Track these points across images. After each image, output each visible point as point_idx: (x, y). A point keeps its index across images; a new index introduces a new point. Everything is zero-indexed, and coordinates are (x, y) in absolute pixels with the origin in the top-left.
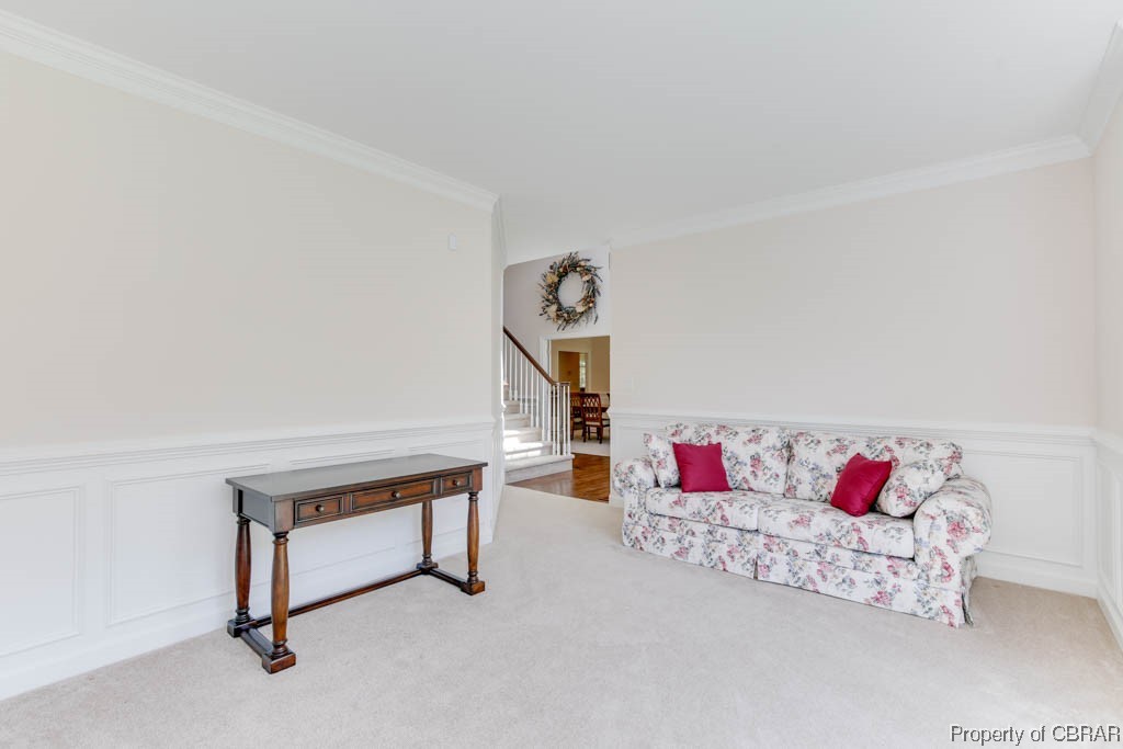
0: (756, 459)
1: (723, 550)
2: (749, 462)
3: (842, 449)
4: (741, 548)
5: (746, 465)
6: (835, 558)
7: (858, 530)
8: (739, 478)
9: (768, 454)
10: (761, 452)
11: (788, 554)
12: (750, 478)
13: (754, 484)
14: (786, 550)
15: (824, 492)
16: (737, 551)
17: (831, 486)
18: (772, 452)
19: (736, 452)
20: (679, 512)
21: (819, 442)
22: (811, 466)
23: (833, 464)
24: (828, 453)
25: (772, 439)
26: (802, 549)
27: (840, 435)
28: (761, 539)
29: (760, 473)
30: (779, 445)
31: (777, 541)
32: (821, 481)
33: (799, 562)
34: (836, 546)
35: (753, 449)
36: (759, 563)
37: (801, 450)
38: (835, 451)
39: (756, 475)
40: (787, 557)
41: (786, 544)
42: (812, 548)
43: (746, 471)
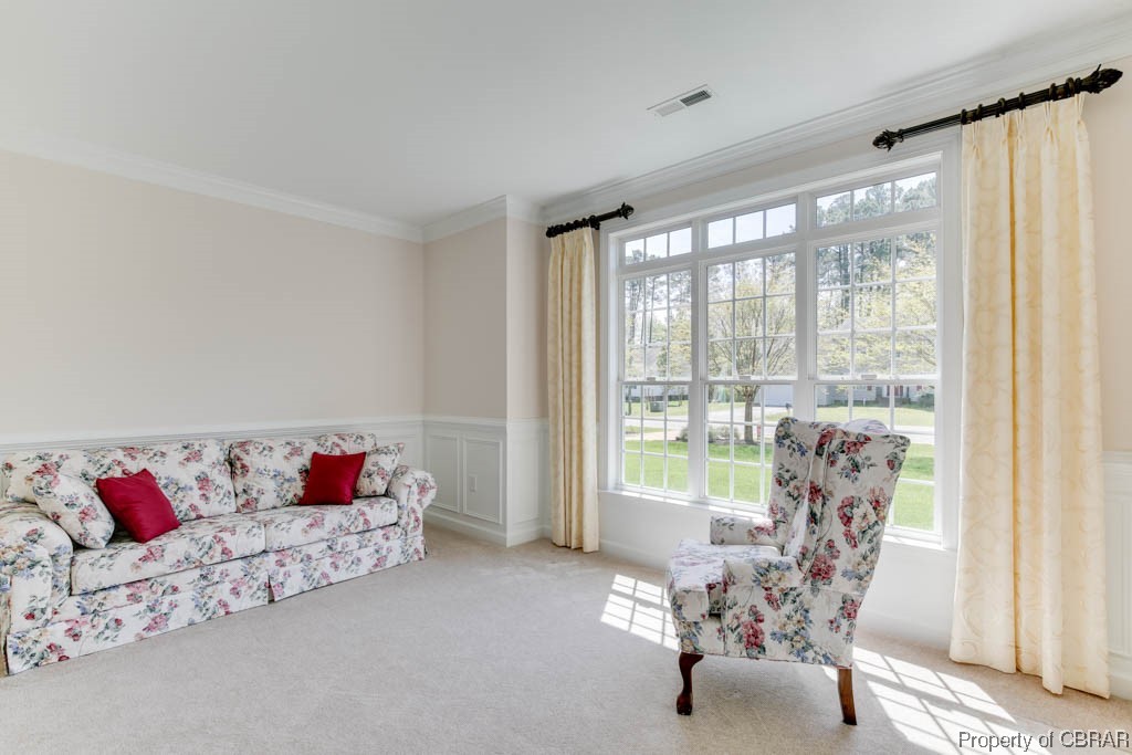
0: (203, 480)
1: (223, 592)
2: (194, 484)
3: (296, 451)
4: (247, 578)
5: (191, 489)
6: (345, 545)
7: (363, 514)
8: (184, 507)
9: (216, 471)
10: (207, 470)
11: (302, 561)
12: (200, 504)
13: (204, 509)
14: (299, 557)
15: (290, 496)
16: (244, 584)
17: (298, 488)
18: (219, 467)
19: (175, 476)
20: (150, 569)
21: (271, 448)
22: (272, 474)
23: (293, 467)
24: (286, 457)
25: (214, 453)
26: (314, 551)
27: (289, 440)
28: (272, 558)
29: (212, 495)
30: (222, 459)
31: (290, 552)
32: (286, 485)
33: (314, 564)
34: (347, 534)
35: (196, 468)
36: (272, 584)
37: (253, 459)
38: (291, 454)
39: (207, 499)
40: (302, 565)
41: (300, 552)
42: (324, 545)
43: (195, 497)
